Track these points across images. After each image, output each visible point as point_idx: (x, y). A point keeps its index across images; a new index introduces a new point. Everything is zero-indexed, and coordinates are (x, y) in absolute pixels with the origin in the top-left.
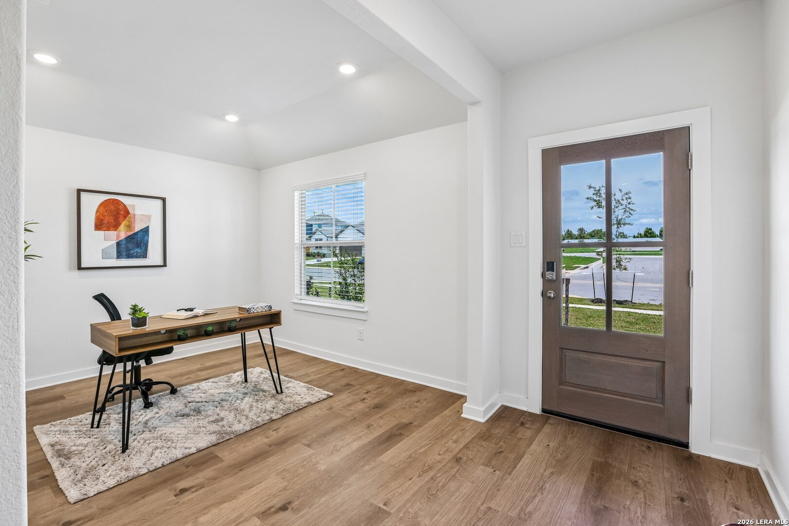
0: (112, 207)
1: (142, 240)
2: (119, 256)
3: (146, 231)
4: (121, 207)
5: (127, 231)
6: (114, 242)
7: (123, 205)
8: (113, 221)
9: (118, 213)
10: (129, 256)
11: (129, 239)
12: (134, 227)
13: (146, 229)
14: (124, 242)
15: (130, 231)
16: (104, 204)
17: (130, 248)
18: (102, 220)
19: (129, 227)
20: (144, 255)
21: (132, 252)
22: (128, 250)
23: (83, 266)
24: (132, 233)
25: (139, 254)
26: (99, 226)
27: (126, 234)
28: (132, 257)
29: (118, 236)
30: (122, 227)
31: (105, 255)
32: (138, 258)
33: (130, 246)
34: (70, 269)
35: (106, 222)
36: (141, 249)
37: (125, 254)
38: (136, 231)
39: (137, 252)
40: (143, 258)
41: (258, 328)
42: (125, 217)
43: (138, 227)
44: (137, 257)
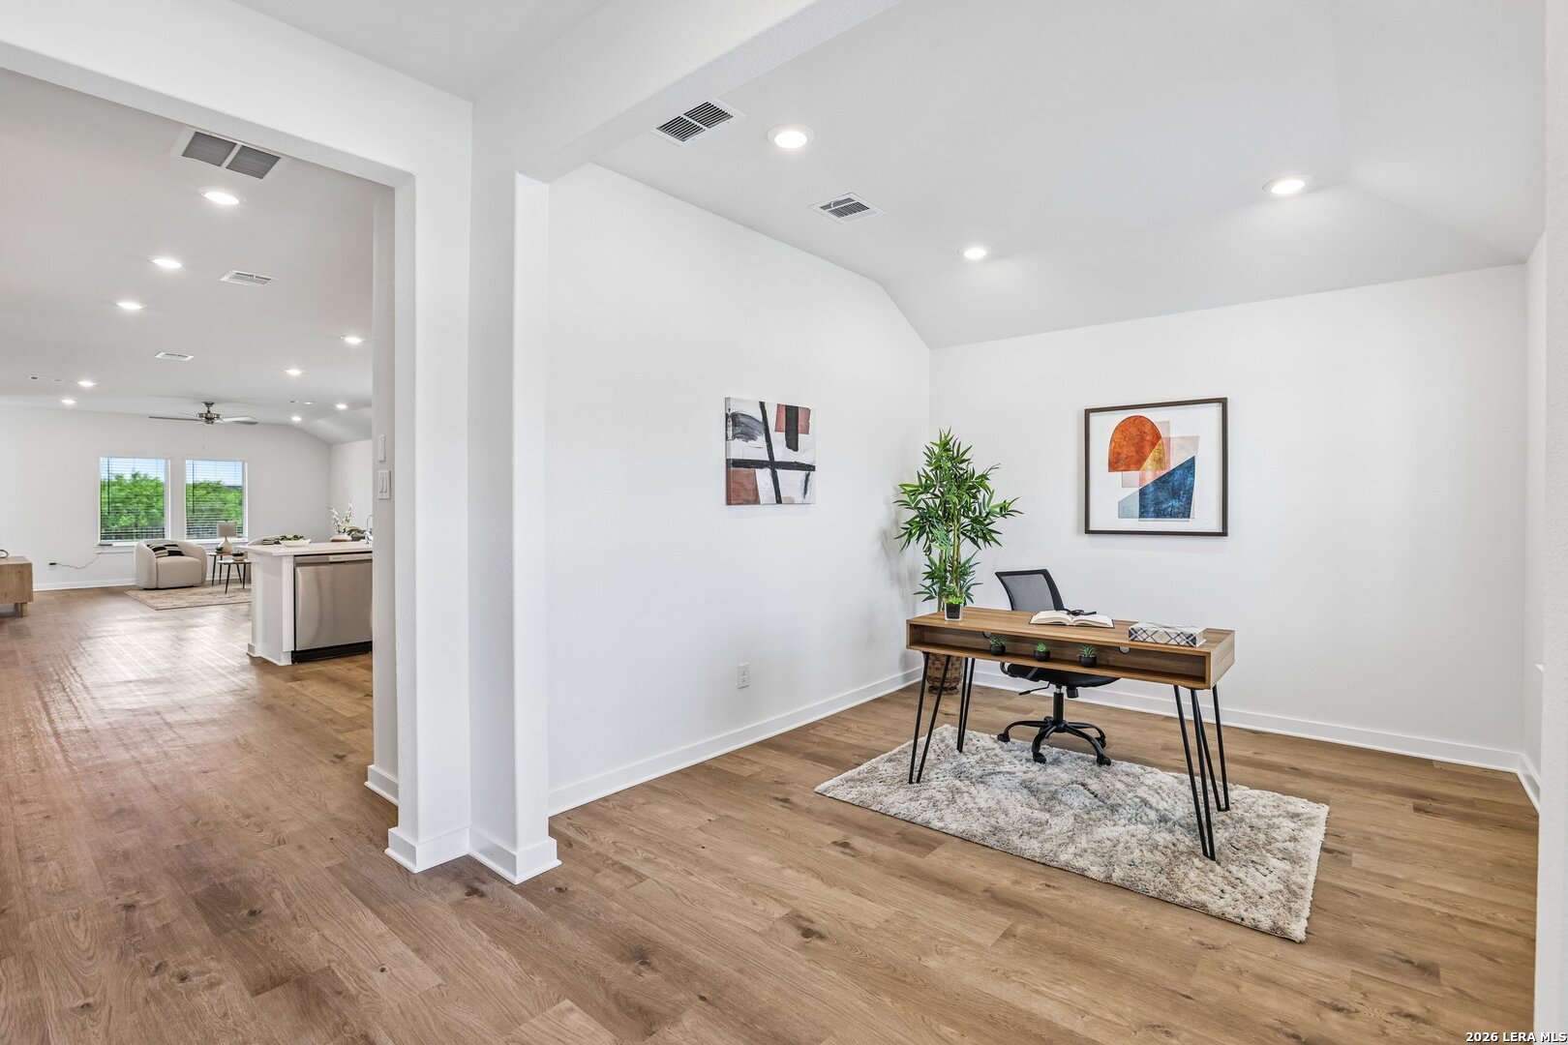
0: (1134, 431)
1: (1182, 484)
2: (1143, 514)
3: (1189, 466)
4: (1147, 429)
5: (1157, 469)
6: (1137, 489)
7: (1149, 424)
8: (1134, 454)
9: (1143, 439)
10: (1160, 514)
11: (1161, 482)
12: (1169, 462)
13: (1189, 464)
14: (1152, 489)
15: (1162, 468)
16: (1122, 428)
17: (1162, 499)
18: (1119, 454)
19: (1160, 461)
20: (1186, 513)
21: (1164, 506)
22: (1157, 503)
23: (1092, 528)
24: (1164, 472)
25: (1176, 510)
26: (1114, 466)
27: (1155, 475)
28: (1164, 516)
29: (1142, 479)
30: (1148, 463)
31: (1123, 512)
32: (1174, 517)
33: (1162, 495)
34: (1078, 532)
35: (1124, 456)
36: (1180, 500)
37: (1152, 509)
38: (1173, 466)
39: (1173, 507)
40: (1184, 517)
41: (1177, 682)
42: (1153, 445)
43: (1174, 462)
44: (1172, 515)
